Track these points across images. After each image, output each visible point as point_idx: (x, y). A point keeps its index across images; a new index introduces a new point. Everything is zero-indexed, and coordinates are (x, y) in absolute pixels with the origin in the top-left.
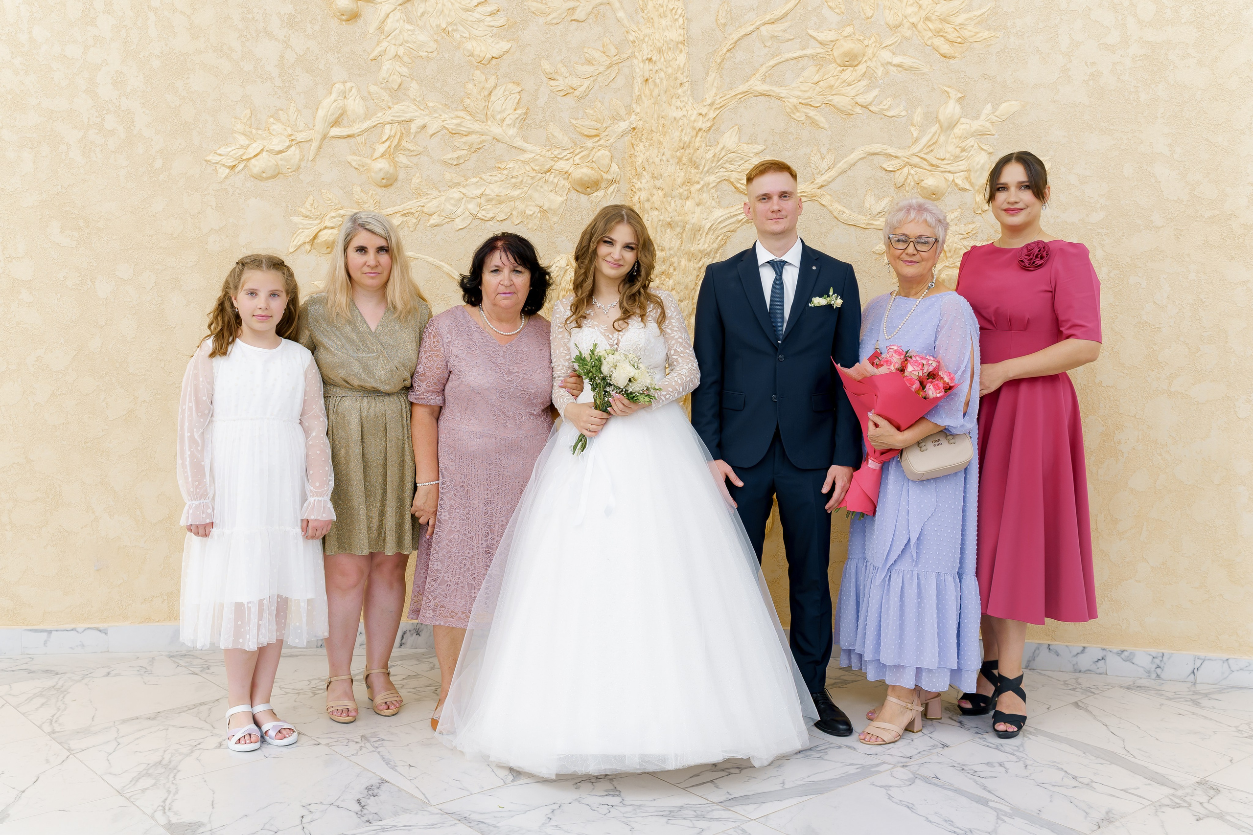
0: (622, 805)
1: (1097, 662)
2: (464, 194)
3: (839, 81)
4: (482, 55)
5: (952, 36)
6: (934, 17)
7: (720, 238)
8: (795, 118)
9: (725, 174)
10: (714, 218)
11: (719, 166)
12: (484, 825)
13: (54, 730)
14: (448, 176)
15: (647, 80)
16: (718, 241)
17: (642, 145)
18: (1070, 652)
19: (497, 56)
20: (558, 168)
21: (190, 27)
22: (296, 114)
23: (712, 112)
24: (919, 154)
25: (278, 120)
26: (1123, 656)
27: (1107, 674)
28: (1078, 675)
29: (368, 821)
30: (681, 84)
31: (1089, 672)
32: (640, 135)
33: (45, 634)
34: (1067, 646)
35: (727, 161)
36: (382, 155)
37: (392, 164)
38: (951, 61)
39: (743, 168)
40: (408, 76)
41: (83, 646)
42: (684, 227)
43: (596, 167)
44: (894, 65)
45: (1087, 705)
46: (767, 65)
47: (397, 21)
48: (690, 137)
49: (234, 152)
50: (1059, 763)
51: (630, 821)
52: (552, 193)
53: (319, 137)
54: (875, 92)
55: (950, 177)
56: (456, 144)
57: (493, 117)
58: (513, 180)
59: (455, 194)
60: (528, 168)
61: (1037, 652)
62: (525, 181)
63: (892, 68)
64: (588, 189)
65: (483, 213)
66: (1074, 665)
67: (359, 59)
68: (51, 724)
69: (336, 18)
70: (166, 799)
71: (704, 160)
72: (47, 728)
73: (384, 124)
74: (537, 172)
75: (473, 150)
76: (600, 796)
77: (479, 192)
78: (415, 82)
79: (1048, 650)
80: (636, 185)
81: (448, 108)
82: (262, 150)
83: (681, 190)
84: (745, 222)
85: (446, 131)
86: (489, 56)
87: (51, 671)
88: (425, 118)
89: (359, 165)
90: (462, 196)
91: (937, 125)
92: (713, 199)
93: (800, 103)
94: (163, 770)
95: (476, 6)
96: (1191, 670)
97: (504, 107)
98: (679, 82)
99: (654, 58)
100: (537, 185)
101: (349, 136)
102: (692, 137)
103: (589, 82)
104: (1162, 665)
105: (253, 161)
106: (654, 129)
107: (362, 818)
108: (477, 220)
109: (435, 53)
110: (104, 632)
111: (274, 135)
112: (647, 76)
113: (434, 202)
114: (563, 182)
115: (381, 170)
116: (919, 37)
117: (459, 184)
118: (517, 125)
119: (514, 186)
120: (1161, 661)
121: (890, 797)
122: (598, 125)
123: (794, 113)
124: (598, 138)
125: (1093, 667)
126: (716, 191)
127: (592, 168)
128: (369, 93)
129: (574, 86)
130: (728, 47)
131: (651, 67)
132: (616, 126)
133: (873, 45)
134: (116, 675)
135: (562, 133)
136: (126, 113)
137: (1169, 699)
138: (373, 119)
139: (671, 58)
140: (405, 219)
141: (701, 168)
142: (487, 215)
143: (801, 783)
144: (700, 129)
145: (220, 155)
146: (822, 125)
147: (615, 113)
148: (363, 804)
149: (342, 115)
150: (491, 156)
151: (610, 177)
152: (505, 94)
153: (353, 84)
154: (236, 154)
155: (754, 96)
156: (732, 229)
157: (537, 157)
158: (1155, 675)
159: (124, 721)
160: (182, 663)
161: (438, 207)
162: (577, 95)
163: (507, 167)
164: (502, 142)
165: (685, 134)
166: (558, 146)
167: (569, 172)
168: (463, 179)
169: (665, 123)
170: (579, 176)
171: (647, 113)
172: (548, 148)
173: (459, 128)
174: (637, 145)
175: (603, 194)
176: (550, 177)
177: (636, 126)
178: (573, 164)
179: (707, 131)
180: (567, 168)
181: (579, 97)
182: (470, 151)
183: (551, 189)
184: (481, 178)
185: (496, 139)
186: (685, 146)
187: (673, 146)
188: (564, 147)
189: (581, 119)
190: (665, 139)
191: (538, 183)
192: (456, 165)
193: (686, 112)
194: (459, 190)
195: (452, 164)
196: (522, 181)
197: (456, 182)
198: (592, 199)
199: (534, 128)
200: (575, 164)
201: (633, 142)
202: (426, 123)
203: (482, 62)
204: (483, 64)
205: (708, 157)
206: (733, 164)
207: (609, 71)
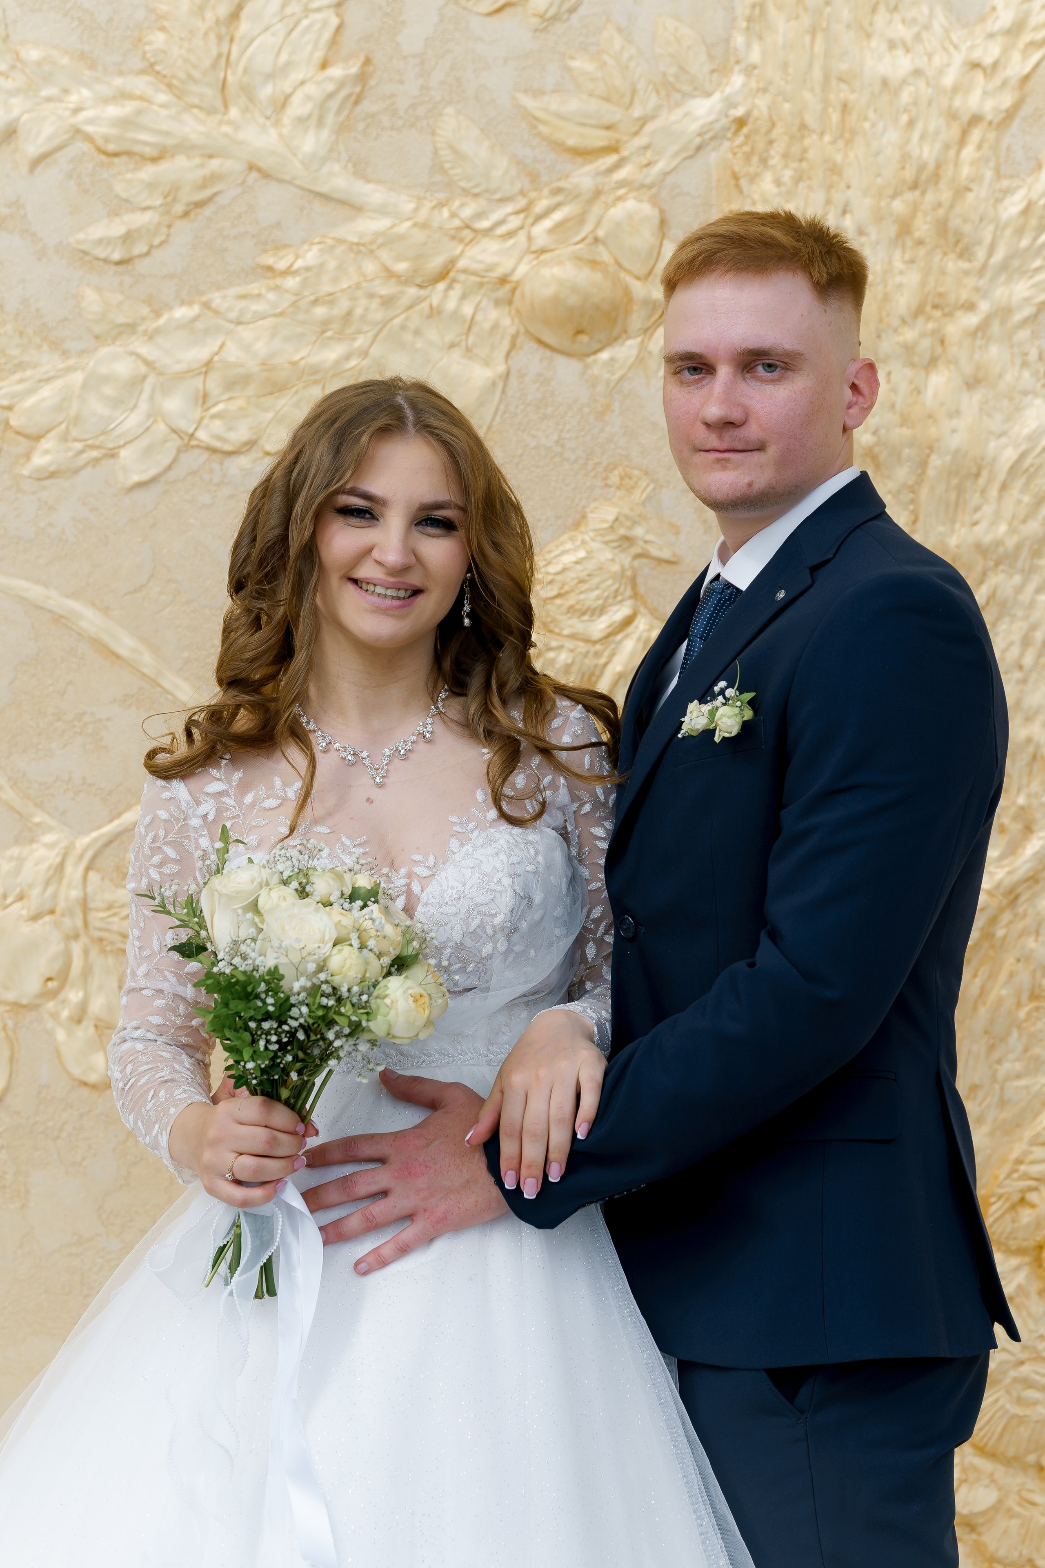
2: (148, 363)
10: (1026, 431)
14: (92, 301)
17: (768, 177)
20: (475, 266)
23: (1016, 56)
32: (761, 145)
42: (923, 464)
43: (605, 256)
48: (938, 146)
52: (456, 354)
56: (119, 188)
57: (249, 92)
58: (320, 311)
59: (117, 362)
60: (370, 267)
62: (359, 311)
64: (581, 338)
65: (217, 426)
71: (991, 228)
74: (402, 280)
75: (179, 209)
77: (200, 353)
81: (93, 66)
83: (909, 335)
85: (85, 146)
88: (14, 101)
90: (143, 369)
92: (1025, 364)
97: (284, 57)
100: (403, 327)
102: (947, 147)
106: (809, 119)
108: (197, 451)
113: (46, 392)
114: (491, 315)
117: (131, 328)
118: (330, 119)
119: (323, 331)
122: (613, 113)
124: (611, 159)
126: (1035, 335)
127: (594, 264)
132: (678, 113)
135: (486, 144)
141: (981, 254)
144: (975, 119)
147: (673, 70)
150: (242, 229)
152: (289, 11)
157: (400, 229)
161: (59, 408)
162: (542, 8)
163: (296, 266)
164: (281, 181)
165: (922, 137)
166: (475, 191)
167: (516, 277)
168: (145, 311)
169: (852, 97)
170: (548, 291)
171: (785, 65)
172: (441, 196)
173: (131, 135)
174: (753, 179)
175: (634, 352)
176: (445, 296)
177: (748, 114)
178: (528, 251)
179: (999, 125)
180: (506, 265)
181: (549, 15)
182: (168, 212)
183: (449, 337)
184: (206, 305)
185: (259, 170)
186: (923, 177)
187: (879, 181)
188: (495, 192)
189: (554, 91)
190: (851, 155)
191: (407, 319)
192: (119, 263)
193: (925, 59)
194: (131, 348)
195: (106, 261)
196: (349, 313)
197: (121, 319)
198: (596, 370)
199: (392, 128)
200: (534, 248)
201: (737, 169)
202: (17, 120)
205: (1004, 216)
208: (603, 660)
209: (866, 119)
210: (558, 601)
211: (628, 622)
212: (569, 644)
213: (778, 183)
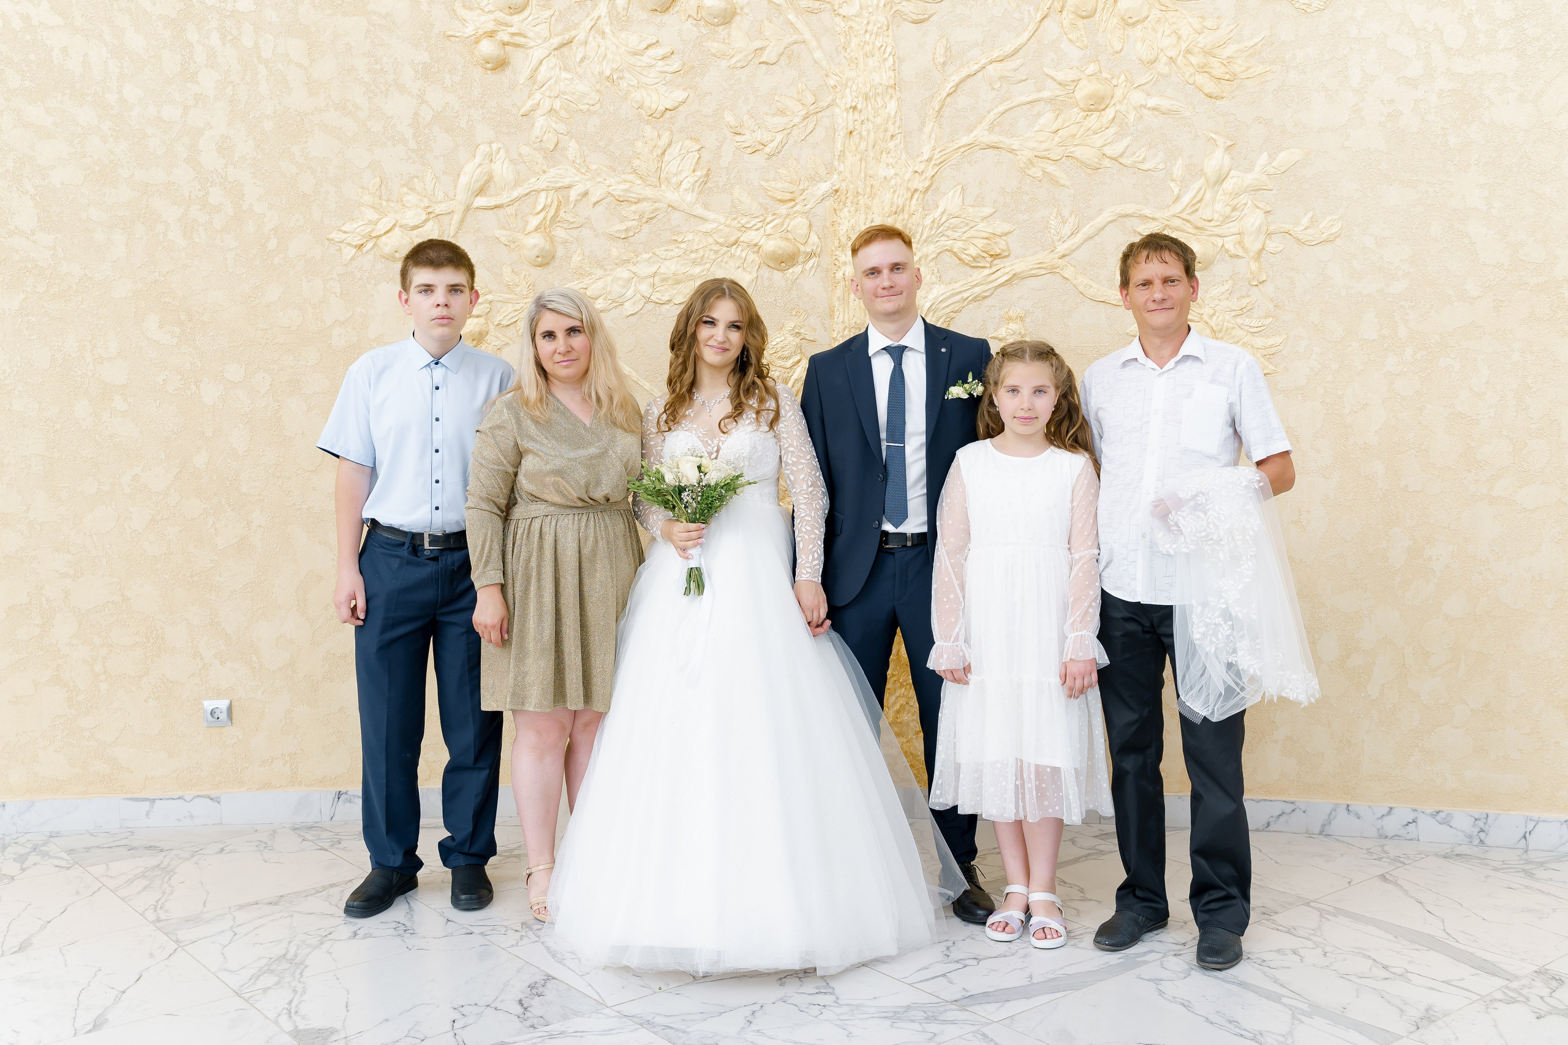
0: (836, 1004)
1: (1407, 825)
2: (634, 273)
3: (1081, 130)
4: (654, 107)
5: (1219, 71)
6: (1196, 50)
8: (1031, 174)
9: (947, 243)
10: (933, 296)
11: (939, 234)
12: (673, 1031)
13: (159, 918)
14: (614, 252)
15: (851, 132)
17: (846, 210)
18: (1374, 814)
19: (671, 108)
20: (747, 240)
21: (307, 81)
22: (434, 181)
23: (930, 169)
24: (1180, 215)
25: (413, 189)
26: (1438, 818)
27: (1419, 840)
28: (1383, 841)
29: (533, 1026)
31: (1397, 838)
32: (843, 199)
33: (147, 804)
34: (1369, 807)
35: (949, 228)
36: (536, 229)
37: (548, 239)
38: (1218, 102)
39: (969, 236)
40: (566, 133)
41: (192, 817)
43: (791, 237)
44: (1149, 109)
45: (1396, 879)
46: (995, 111)
47: (552, 68)
48: (903, 199)
49: (362, 228)
50: (1365, 950)
51: (846, 1025)
52: (740, 270)
53: (462, 208)
54: (1126, 141)
55: (1220, 242)
56: (624, 213)
57: (668, 180)
58: (693, 256)
59: (623, 273)
60: (711, 240)
61: (1334, 814)
62: (706, 256)
63: (1146, 112)
64: (782, 264)
65: (658, 295)
66: (1378, 829)
67: (508, 115)
68: (156, 911)
69: (479, 67)
70: (291, 1001)
71: (921, 227)
72: (151, 916)
73: (538, 191)
74: (721, 245)
75: (644, 220)
76: (809, 994)
77: (652, 270)
78: (574, 140)
79: (1346, 812)
80: (840, 259)
81: (614, 171)
82: (395, 225)
84: (972, 300)
85: (612, 198)
86: (661, 108)
87: (155, 847)
88: (587, 183)
89: (509, 241)
90: (633, 275)
91: (1202, 181)
92: (933, 274)
93: (1035, 156)
94: (287, 966)
95: (646, 48)
96: (1522, 834)
97: (680, 168)
98: (889, 134)
99: (859, 106)
100: (722, 261)
101: (496, 207)
102: (907, 200)
103: (781, 137)
104: (1486, 828)
105: (384, 238)
106: (860, 191)
107: (524, 1022)
108: (652, 303)
109: (598, 106)
110: (216, 800)
111: (408, 208)
112: (851, 128)
113: (599, 283)
114: (752, 257)
115: (535, 246)
116: (1179, 75)
117: (628, 261)
118: (696, 190)
119: (694, 262)
120: (1485, 823)
121: (1161, 993)
122: (793, 188)
123: (1029, 169)
124: (793, 203)
125: (1403, 832)
126: (936, 264)
127: (787, 239)
128: (520, 155)
129: (764, 142)
130: (947, 90)
131: (856, 117)
132: (816, 188)
133: (1124, 84)
134: (230, 852)
135: (750, 198)
136: (234, 184)
137: (1496, 869)
138: (525, 186)
139: (880, 105)
142: (663, 298)
143: (1053, 976)
144: (916, 190)
145: (345, 232)
146: (1062, 182)
147: (813, 173)
148: (525, 1006)
149: (488, 181)
150: (666, 227)
151: (809, 250)
152: (682, 152)
153: (500, 145)
154: (363, 231)
155: (981, 149)
156: (956, 309)
157: (721, 227)
158: (1479, 840)
159: (241, 907)
160: (308, 836)
161: (604, 289)
162: (768, 153)
163: (685, 240)
164: (679, 211)
165: (898, 196)
166: (746, 214)
167: (760, 244)
168: (633, 255)
169: (874, 183)
170: (772, 249)
171: (851, 172)
172: (734, 216)
173: (627, 195)
174: (841, 210)
175: (801, 269)
176: (736, 250)
177: (839, 188)
178: (765, 235)
179: (924, 192)
180: (757, 240)
181: (771, 154)
182: (640, 221)
183: (737, 265)
184: (654, 253)
185: (672, 207)
186: (898, 210)
187: (883, 211)
188: (752, 215)
189: (773, 180)
190: (874, 202)
191: (724, 258)
192: (624, 239)
193: (899, 170)
194: (628, 268)
195: (619, 238)
196: (703, 256)
197: (625, 258)
198: (787, 276)
199: (717, 193)
201: (835, 207)
202: (588, 189)
203: (654, 115)
204: (655, 117)
205: (926, 224)
206: (956, 231)
207: (805, 123)
208: (790, 375)
209: (879, 190)
210: (775, 354)
211: (799, 361)
212: (779, 369)
213: (849, 212)
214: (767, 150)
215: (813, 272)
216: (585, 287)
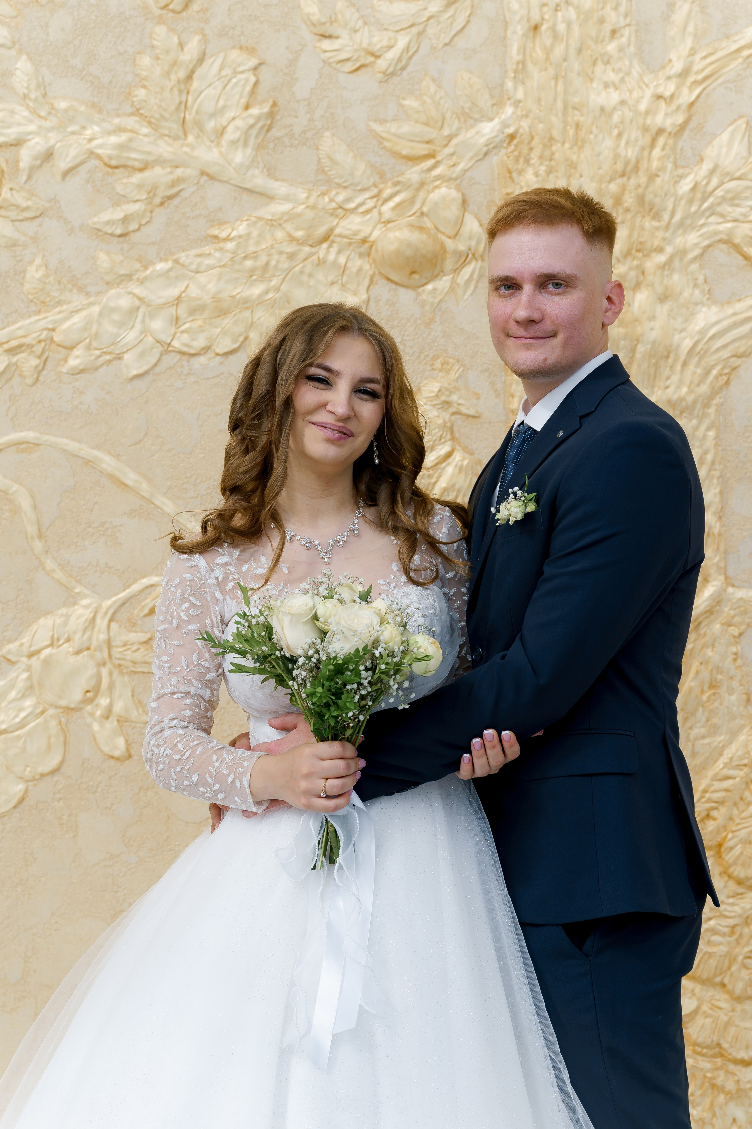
2: (140, 299)
7: (714, 372)
9: (721, 227)
10: (697, 328)
11: (706, 210)
14: (103, 260)
16: (710, 378)
17: (530, 171)
20: (345, 232)
23: (685, 90)
30: (614, 32)
32: (525, 151)
35: (724, 199)
40: (9, 44)
42: (633, 350)
43: (429, 224)
48: (637, 149)
52: (336, 288)
56: (119, 189)
57: (199, 125)
58: (249, 263)
59: (121, 299)
60: (280, 234)
62: (273, 263)
64: (414, 276)
65: (185, 338)
71: (672, 200)
74: (300, 242)
75: (157, 200)
77: (173, 292)
78: (24, 57)
81: (100, 111)
83: (622, 269)
85: (97, 163)
88: (51, 135)
90: (137, 303)
92: (695, 286)
97: (221, 103)
98: (607, 28)
100: (301, 272)
102: (643, 149)
103: (407, 39)
106: (555, 134)
108: (173, 354)
112: (536, 17)
113: (76, 319)
114: (357, 263)
117: (129, 277)
118: (252, 141)
119: (251, 276)
122: (431, 133)
124: (431, 162)
126: (702, 268)
127: (421, 229)
129: (376, 49)
132: (473, 131)
135: (351, 154)
140: (15, 359)
141: (666, 216)
142: (194, 344)
144: (660, 131)
147: (468, 105)
150: (198, 212)
151: (462, 247)
152: (224, 73)
156: (742, 350)
157: (298, 210)
161: (85, 329)
162: (384, 68)
163: (232, 235)
164: (221, 181)
165: (627, 143)
166: (345, 185)
167: (372, 238)
168: (137, 266)
169: (582, 119)
170: (393, 247)
171: (539, 100)
172: (323, 188)
173: (125, 154)
174: (520, 172)
175: (448, 284)
176: (328, 252)
177: (516, 131)
178: (379, 222)
179: (675, 134)
180: (365, 231)
181: (389, 72)
182: (150, 203)
183: (331, 278)
184: (176, 261)
185: (208, 175)
186: (629, 169)
187: (601, 171)
188: (357, 185)
189: (393, 120)
190: (582, 156)
191: (304, 267)
192: (120, 236)
193: (628, 94)
194: (129, 289)
195: (112, 235)
196: (267, 264)
197: (123, 272)
198: (424, 296)
199: (291, 146)
200: (383, 220)
201: (510, 166)
202: (53, 147)
203: (171, 7)
204: (173, 11)
205: (680, 192)
206: (738, 206)
207: (450, 12)
208: (433, 480)
209: (591, 133)
211: (449, 455)
213: (537, 175)
214: (382, 64)
215: (472, 288)
216: (50, 326)
